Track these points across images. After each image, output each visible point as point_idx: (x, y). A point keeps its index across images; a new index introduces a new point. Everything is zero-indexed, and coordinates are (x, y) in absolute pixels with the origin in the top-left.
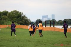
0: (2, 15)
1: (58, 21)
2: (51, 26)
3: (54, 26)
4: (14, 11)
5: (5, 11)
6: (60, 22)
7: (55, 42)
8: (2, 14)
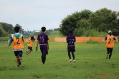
0: (80, 19)
4: (102, 11)
5: (85, 10)
8: (79, 17)
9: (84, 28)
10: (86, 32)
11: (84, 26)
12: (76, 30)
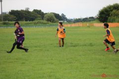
9: (116, 17)
10: (117, 20)
11: (115, 15)
12: (109, 18)
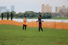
1: (19, 13)
2: (8, 19)
3: (12, 19)
6: (21, 14)
7: (8, 37)
